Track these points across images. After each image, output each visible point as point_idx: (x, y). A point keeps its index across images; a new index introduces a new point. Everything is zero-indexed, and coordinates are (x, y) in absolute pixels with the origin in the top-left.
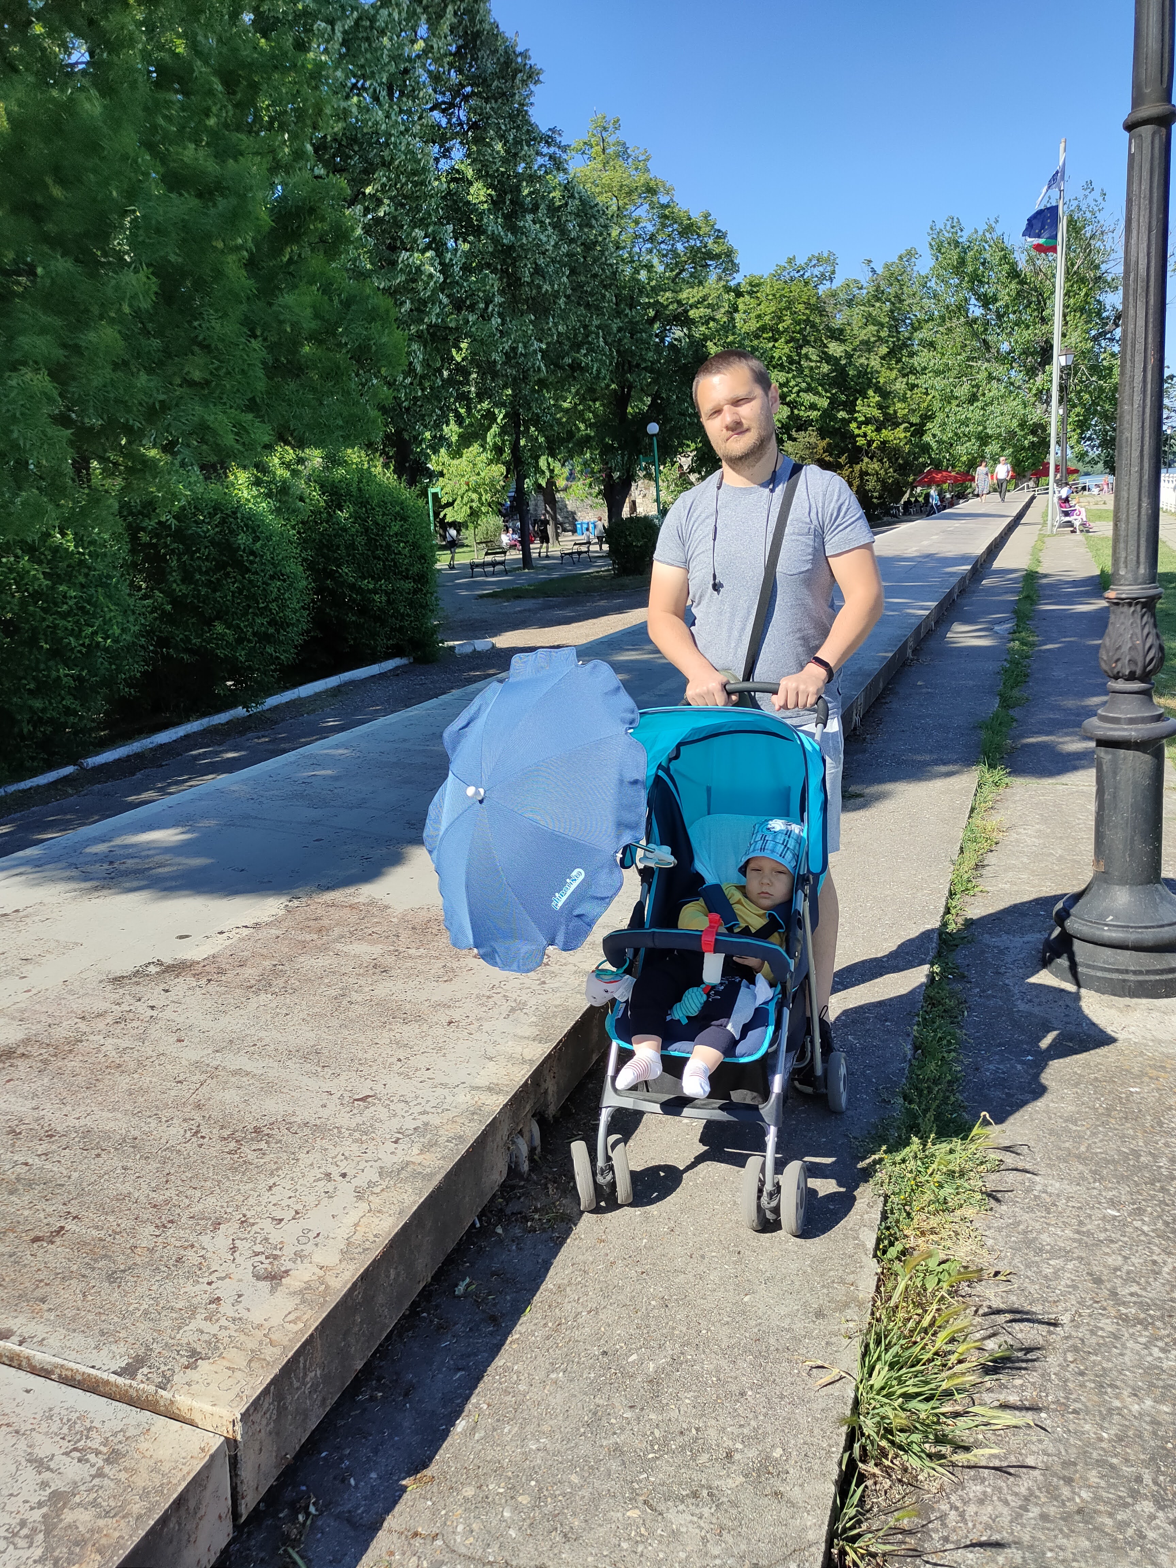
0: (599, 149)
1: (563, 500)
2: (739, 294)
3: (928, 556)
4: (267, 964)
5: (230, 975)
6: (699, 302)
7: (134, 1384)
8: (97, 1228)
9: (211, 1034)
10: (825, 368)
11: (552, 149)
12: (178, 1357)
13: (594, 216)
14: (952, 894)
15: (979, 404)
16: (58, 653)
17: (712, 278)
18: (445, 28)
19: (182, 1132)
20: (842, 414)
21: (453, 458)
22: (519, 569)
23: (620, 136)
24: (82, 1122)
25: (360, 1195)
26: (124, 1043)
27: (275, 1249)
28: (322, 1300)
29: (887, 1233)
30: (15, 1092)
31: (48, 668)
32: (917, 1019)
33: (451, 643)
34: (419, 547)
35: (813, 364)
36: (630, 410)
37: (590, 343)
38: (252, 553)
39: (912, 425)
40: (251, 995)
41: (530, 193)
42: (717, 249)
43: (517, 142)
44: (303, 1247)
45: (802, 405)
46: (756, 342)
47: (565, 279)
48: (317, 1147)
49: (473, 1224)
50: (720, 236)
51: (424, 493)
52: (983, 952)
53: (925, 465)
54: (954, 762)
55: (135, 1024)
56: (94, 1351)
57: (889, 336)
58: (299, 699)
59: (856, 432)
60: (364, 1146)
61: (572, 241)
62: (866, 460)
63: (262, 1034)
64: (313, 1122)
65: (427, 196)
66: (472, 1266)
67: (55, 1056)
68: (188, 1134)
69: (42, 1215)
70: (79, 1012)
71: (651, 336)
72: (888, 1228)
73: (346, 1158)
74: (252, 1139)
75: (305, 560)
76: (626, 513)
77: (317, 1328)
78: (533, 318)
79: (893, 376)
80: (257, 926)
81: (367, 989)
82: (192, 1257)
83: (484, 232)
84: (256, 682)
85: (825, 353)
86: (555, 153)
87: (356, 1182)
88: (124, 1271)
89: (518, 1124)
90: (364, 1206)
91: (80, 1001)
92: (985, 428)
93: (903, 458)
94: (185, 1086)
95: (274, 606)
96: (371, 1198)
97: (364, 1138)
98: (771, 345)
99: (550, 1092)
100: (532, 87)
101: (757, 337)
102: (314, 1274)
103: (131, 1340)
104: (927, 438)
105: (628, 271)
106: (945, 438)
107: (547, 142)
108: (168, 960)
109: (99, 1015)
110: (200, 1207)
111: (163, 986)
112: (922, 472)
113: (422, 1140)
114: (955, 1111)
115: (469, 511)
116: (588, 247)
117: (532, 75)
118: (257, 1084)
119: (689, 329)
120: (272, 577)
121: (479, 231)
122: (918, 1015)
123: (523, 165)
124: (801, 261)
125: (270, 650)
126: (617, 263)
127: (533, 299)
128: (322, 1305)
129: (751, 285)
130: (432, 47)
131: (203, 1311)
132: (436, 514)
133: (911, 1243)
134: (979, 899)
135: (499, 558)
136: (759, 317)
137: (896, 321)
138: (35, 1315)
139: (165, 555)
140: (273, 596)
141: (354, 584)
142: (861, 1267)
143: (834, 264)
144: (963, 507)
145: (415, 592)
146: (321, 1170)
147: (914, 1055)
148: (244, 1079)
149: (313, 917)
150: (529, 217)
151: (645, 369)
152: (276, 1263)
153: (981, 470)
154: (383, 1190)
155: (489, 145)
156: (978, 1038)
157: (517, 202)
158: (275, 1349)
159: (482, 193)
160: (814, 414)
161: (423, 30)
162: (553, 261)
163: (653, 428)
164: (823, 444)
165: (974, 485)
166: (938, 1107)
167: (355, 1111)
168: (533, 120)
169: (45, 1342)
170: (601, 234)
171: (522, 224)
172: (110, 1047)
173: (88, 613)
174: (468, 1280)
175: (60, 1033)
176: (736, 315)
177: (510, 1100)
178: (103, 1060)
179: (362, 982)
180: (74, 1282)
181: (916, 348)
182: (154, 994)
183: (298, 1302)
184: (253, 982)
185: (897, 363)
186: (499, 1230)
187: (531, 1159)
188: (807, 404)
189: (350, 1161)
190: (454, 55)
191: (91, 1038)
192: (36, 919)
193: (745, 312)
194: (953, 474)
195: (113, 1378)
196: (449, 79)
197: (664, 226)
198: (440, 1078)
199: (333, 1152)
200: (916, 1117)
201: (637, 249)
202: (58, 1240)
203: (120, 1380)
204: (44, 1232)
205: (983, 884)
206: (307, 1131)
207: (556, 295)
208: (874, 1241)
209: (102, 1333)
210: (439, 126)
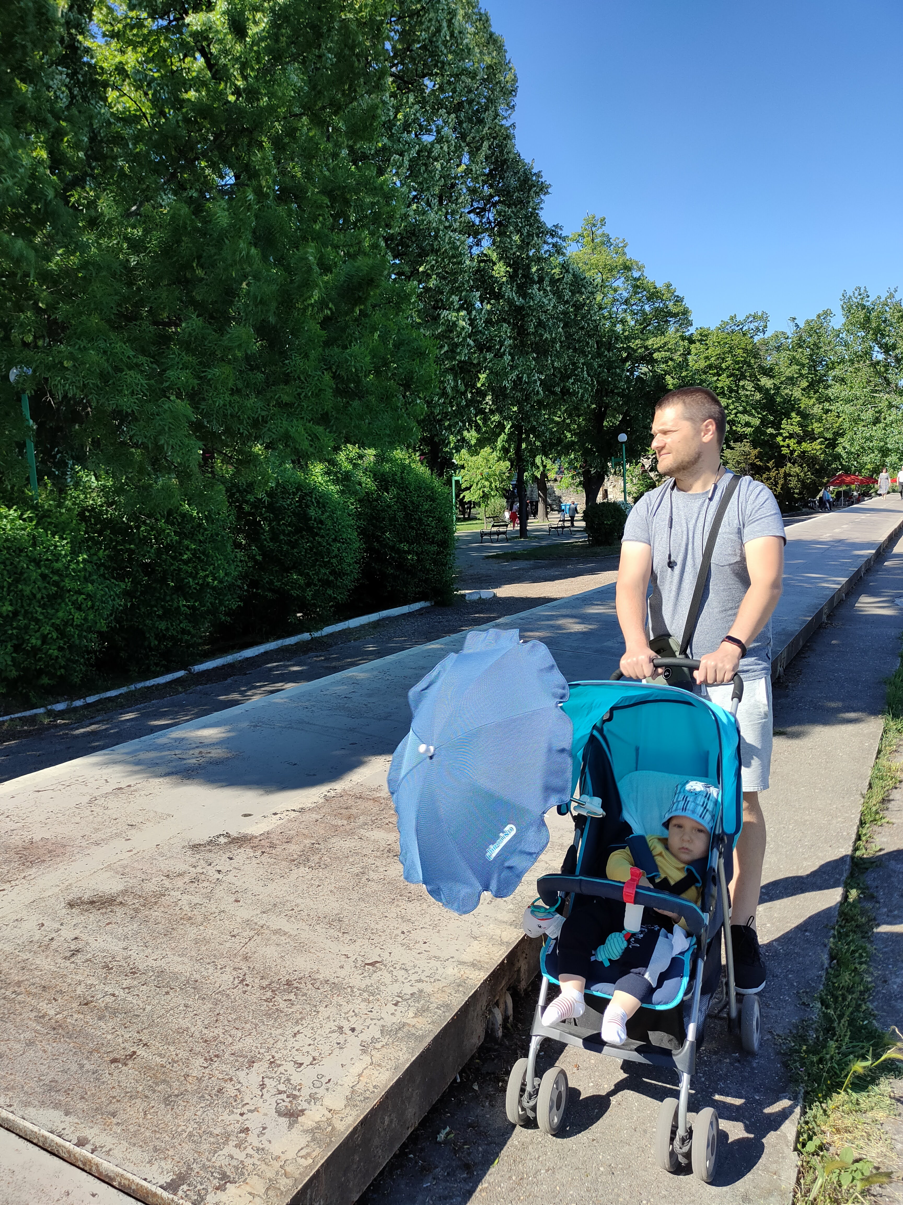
0: (589, 239)
1: (552, 488)
2: (691, 341)
3: (840, 541)
4: (307, 842)
5: (279, 849)
6: (661, 347)
7: (176, 1198)
8: (160, 1055)
9: (260, 897)
10: (758, 396)
11: (555, 240)
12: (211, 1178)
13: (583, 286)
14: (862, 823)
15: (882, 425)
16: (181, 589)
17: (672, 329)
18: (482, 156)
19: (232, 979)
20: (770, 430)
21: (472, 456)
22: (516, 537)
23: (606, 230)
24: (159, 963)
25: (364, 1048)
26: (196, 900)
27: (295, 1089)
28: (328, 1139)
29: (806, 1127)
30: (112, 934)
31: (172, 600)
32: (832, 932)
33: (463, 592)
34: (443, 521)
35: (748, 393)
36: (605, 423)
37: (576, 375)
38: (321, 522)
39: (826, 439)
40: (293, 867)
41: (538, 270)
42: (675, 310)
43: (530, 235)
44: (316, 1090)
45: (739, 423)
46: (704, 377)
47: (560, 329)
48: (334, 1002)
49: (455, 1079)
50: (679, 300)
51: (449, 482)
52: (890, 876)
53: (837, 470)
54: (862, 710)
55: (206, 884)
56: (148, 1165)
57: (808, 373)
58: (349, 629)
59: (782, 443)
60: (371, 1005)
61: (567, 302)
62: (789, 465)
63: (300, 901)
64: (332, 981)
65: (462, 271)
66: (453, 1115)
67: (144, 906)
68: (236, 981)
69: (120, 1040)
70: (166, 871)
71: (623, 370)
72: (807, 1123)
73: (356, 1015)
74: (284, 990)
75: (359, 527)
76: (599, 499)
77: (323, 1165)
78: (535, 355)
79: (811, 403)
80: (302, 810)
81: (382, 870)
82: (230, 1090)
83: (503, 297)
84: (318, 615)
85: (758, 385)
86: (557, 242)
87: (362, 1037)
88: (177, 1096)
89: (494, 997)
90: (367, 1059)
91: (167, 862)
92: (886, 444)
93: (819, 465)
94: (237, 940)
95: (334, 561)
96: (373, 1053)
97: (371, 998)
98: (715, 378)
99: (522, 970)
100: (542, 197)
101: (705, 373)
102: (323, 1115)
103: (177, 1158)
104: (839, 450)
105: (608, 324)
106: (853, 450)
107: (551, 235)
108: (234, 834)
109: (180, 875)
110: (240, 1045)
111: (228, 854)
112: (834, 475)
113: (417, 1005)
114: (865, 1018)
115: (482, 494)
116: (578, 307)
117: (543, 189)
118: (292, 943)
119: (653, 366)
120: (335, 540)
121: (498, 296)
122: (834, 929)
123: (533, 251)
124: (740, 318)
125: (330, 592)
126: (600, 319)
127: (536, 344)
128: (329, 1145)
129: (701, 335)
130: (471, 170)
131: (235, 1139)
132: (457, 496)
133: (827, 1139)
134: (886, 829)
135: (502, 529)
136: (707, 358)
137: (814, 363)
138: (106, 1127)
139: (260, 521)
140: (334, 554)
141: (394, 547)
142: (783, 1158)
143: (766, 320)
144: (867, 503)
145: (438, 553)
146: (336, 1023)
147: (830, 964)
148: (283, 938)
149: (345, 806)
150: (536, 287)
151: (618, 394)
152: (295, 1102)
153: (883, 475)
154: (383, 1046)
155: (510, 237)
156: (886, 953)
157: (527, 275)
158: (288, 1181)
159: (502, 269)
160: (748, 430)
161: (466, 159)
162: (552, 317)
163: (623, 437)
164: (755, 452)
165: (876, 486)
166: (852, 1013)
167: (366, 974)
168: (542, 219)
169: (111, 1153)
170: (588, 298)
171: (530, 291)
172: (185, 902)
173: (202, 561)
174: (448, 1129)
175: (151, 887)
176: (689, 357)
177: (490, 976)
178: (179, 912)
179: (378, 863)
180: (138, 1101)
181: (830, 382)
182: (221, 861)
183: (309, 1139)
184: (295, 856)
185: (815, 393)
186: (476, 1087)
187: (504, 1026)
188: (743, 422)
189: (358, 1018)
190: (487, 175)
191: (172, 893)
192: (143, 793)
193: (696, 355)
194: (860, 478)
195: (160, 1191)
196: (482, 192)
197: (636, 293)
198: (434, 952)
199: (346, 1008)
200: (831, 1021)
201: (615, 309)
202: (130, 1063)
203: (165, 1194)
204: (120, 1054)
205: (890, 816)
206: (327, 987)
207: (554, 341)
208: (794, 1134)
209: (155, 1150)
210: (474, 225)
